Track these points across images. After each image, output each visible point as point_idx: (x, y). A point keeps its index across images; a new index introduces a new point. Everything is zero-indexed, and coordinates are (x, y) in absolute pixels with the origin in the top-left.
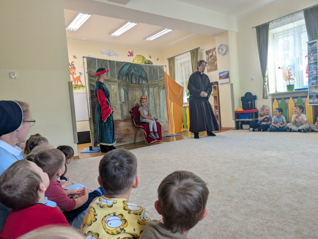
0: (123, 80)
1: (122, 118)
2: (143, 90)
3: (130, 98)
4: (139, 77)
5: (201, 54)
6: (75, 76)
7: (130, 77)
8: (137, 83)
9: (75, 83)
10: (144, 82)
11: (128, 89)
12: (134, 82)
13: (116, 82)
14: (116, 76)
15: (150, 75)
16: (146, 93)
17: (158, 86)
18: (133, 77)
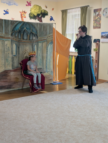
0: (15, 36)
1: (13, 69)
2: (32, 45)
3: (21, 52)
4: (30, 34)
5: (90, 11)
7: (22, 34)
8: (28, 39)
10: (34, 38)
11: (20, 44)
12: (25, 38)
13: (10, 38)
14: (10, 33)
15: (40, 32)
16: (35, 47)
17: (46, 41)
18: (25, 34)
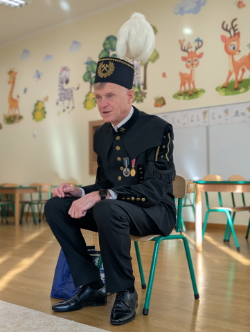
6: (237, 58)
9: (237, 75)
